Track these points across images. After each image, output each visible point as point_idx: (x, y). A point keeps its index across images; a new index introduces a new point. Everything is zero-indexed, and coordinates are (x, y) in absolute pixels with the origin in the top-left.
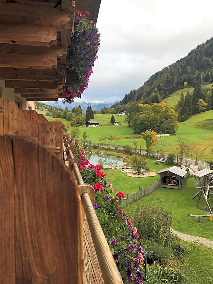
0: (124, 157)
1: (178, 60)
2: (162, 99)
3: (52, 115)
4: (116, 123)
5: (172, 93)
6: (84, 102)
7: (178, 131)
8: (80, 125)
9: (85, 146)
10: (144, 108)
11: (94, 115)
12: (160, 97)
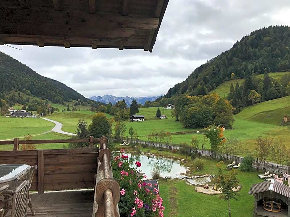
0: (183, 159)
1: (223, 53)
2: (209, 92)
3: (96, 110)
4: (163, 117)
5: (219, 85)
6: (128, 97)
7: (234, 125)
8: (124, 119)
9: (132, 144)
10: (193, 100)
11: (139, 109)
12: (207, 90)
